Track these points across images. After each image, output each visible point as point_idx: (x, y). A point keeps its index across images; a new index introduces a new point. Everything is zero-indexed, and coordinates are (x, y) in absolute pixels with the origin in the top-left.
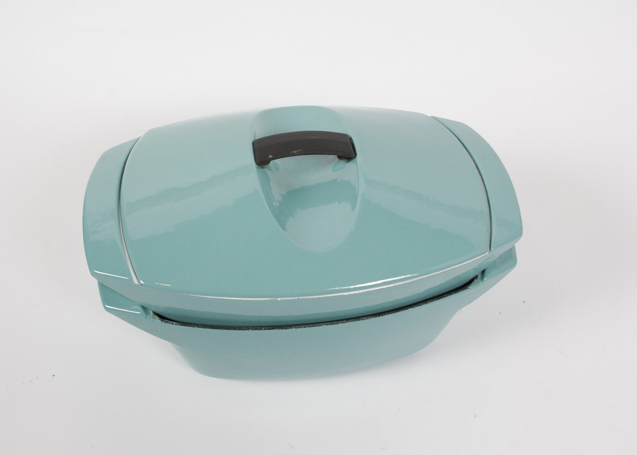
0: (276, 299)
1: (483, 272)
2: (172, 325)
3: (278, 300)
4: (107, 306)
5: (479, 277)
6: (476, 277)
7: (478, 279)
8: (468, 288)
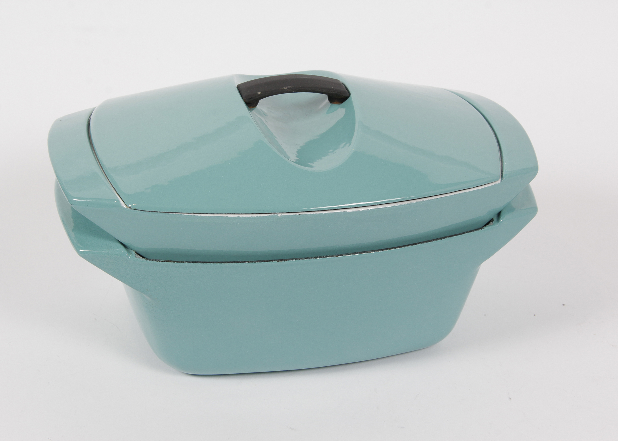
0: (276, 215)
1: (499, 214)
2: (159, 262)
3: (278, 216)
4: (81, 250)
5: (495, 219)
6: (492, 220)
7: (493, 222)
8: (483, 229)
